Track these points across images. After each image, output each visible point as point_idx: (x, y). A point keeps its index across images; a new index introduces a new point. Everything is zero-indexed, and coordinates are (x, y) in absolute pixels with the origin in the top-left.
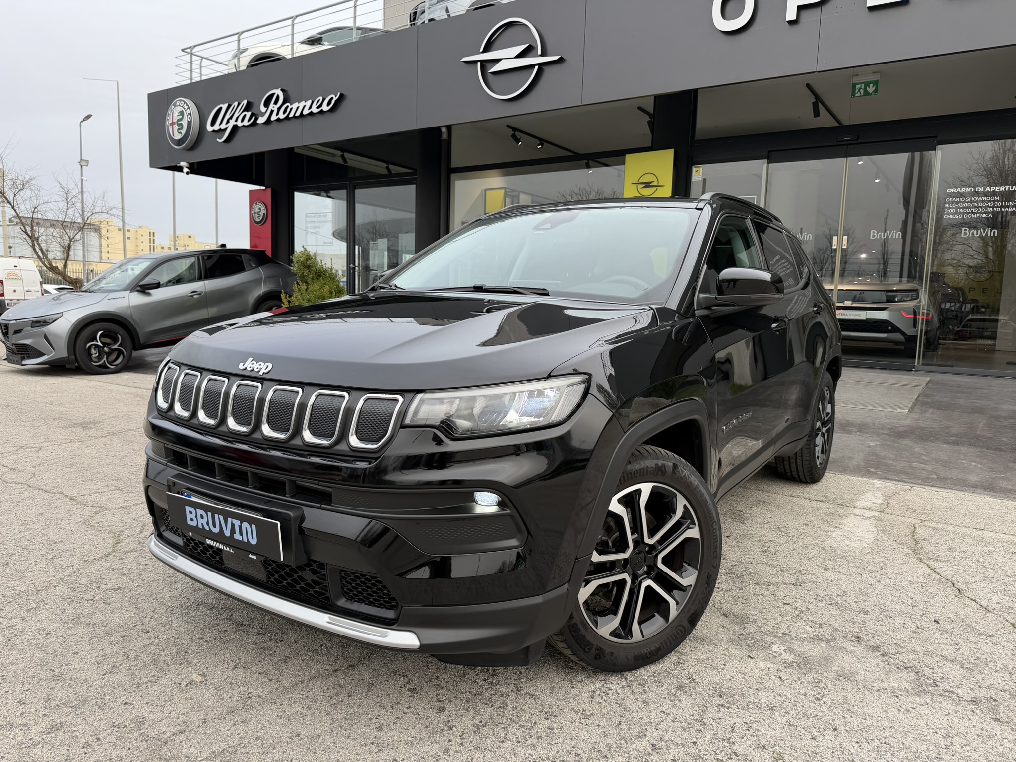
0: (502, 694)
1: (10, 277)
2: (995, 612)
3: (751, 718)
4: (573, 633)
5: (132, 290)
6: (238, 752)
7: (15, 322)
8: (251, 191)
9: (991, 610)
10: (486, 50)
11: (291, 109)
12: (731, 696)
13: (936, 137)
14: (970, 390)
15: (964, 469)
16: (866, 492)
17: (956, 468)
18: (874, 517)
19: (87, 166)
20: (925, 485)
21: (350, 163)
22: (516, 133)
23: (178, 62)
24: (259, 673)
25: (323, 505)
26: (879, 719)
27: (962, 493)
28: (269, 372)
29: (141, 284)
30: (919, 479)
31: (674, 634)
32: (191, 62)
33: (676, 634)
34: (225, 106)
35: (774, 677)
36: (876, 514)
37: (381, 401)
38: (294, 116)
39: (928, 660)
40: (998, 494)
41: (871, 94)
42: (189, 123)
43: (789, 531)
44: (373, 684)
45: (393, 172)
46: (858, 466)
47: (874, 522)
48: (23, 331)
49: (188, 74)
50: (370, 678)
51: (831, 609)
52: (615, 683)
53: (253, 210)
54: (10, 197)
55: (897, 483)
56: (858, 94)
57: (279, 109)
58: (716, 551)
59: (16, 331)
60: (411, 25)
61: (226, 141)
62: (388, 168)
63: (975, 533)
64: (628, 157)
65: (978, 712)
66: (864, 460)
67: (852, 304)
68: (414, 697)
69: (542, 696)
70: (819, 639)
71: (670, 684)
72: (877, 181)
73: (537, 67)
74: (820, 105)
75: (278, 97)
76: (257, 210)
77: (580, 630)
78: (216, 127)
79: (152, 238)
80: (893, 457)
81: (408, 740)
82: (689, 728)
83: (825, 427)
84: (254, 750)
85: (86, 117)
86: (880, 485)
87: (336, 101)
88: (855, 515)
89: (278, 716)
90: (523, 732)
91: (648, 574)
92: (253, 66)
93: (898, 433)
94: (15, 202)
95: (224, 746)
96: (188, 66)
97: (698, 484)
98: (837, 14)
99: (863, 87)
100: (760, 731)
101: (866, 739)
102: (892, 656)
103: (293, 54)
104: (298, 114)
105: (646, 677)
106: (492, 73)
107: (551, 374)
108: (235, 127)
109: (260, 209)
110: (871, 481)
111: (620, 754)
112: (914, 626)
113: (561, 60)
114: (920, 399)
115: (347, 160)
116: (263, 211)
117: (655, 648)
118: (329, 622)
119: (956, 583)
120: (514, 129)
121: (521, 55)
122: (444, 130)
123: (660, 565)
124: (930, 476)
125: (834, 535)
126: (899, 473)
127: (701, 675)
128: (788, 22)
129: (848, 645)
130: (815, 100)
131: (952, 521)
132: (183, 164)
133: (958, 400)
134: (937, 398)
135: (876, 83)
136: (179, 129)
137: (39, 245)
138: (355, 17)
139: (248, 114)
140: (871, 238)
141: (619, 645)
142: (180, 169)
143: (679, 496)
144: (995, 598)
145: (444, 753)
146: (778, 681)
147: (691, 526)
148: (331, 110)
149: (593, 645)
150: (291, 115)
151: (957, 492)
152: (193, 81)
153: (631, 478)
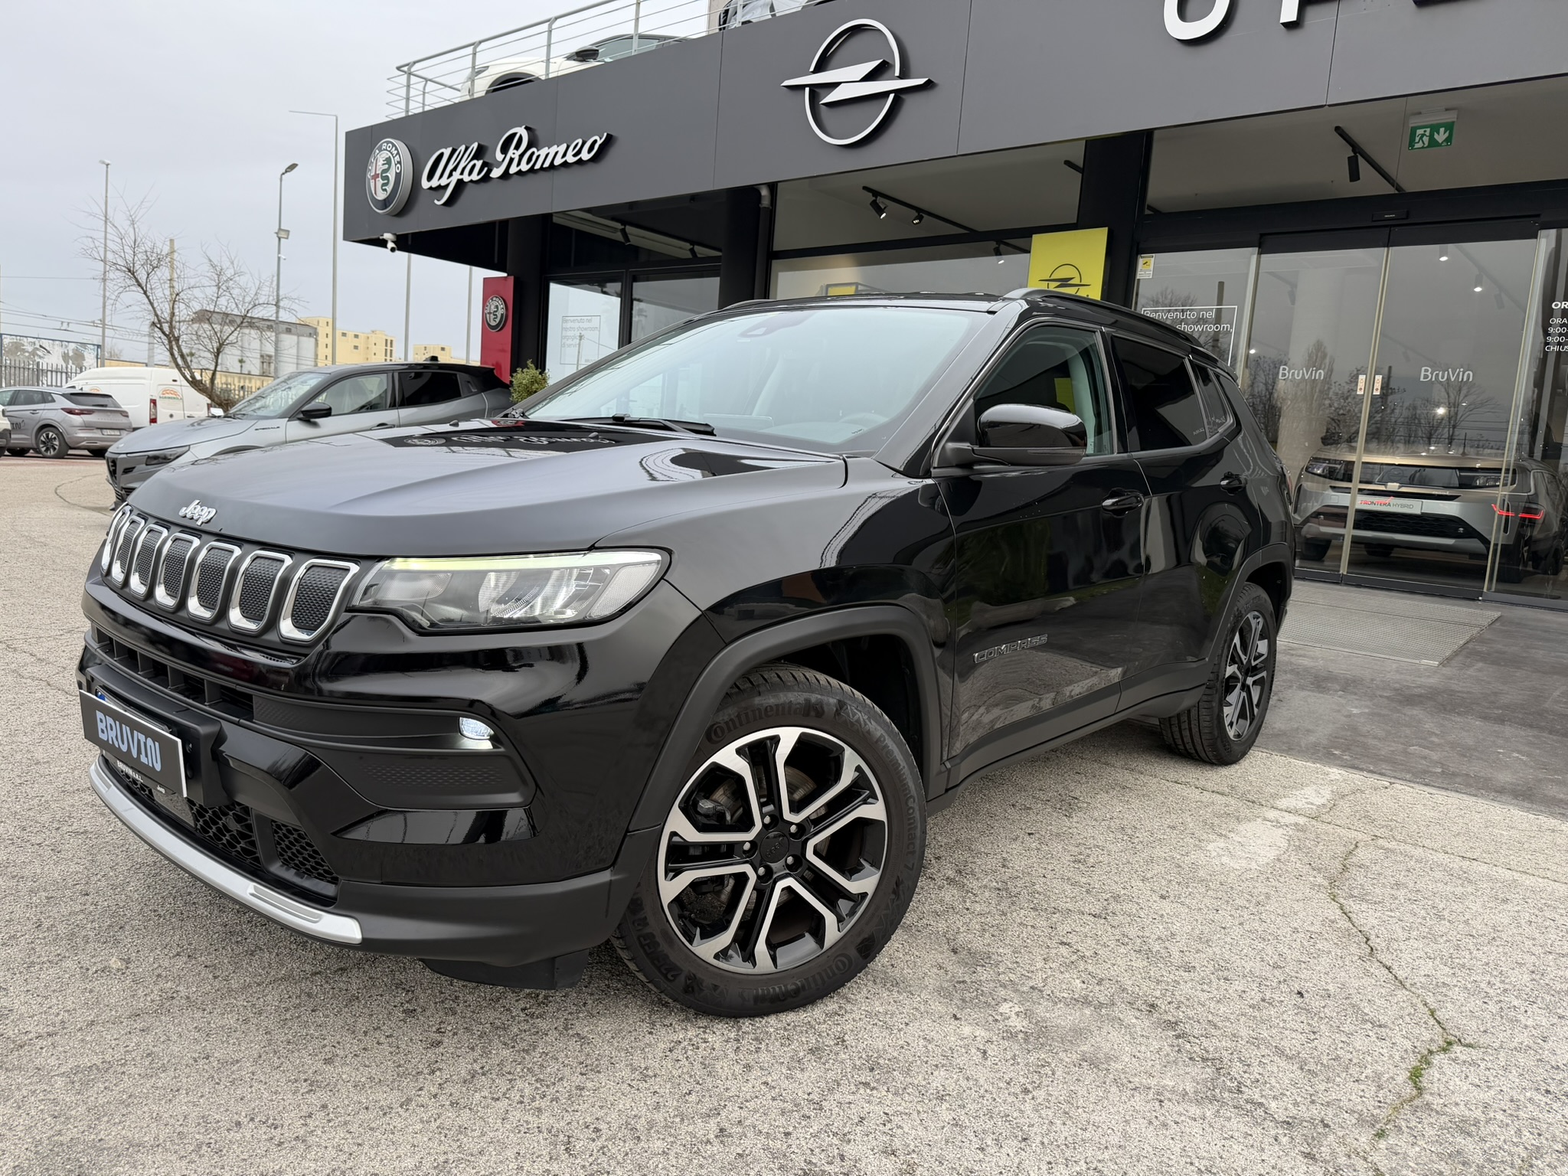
0: (538, 1032)
1: (167, 395)
2: (1413, 989)
3: (899, 1108)
4: (646, 947)
5: (291, 418)
6: (111, 1071)
7: (125, 456)
8: (486, 280)
9: (1408, 986)
10: (819, 69)
11: (538, 157)
12: (888, 1072)
13: (1538, 216)
14: (1562, 637)
15: (1495, 762)
16: (1307, 785)
17: (1482, 759)
18: (1296, 824)
19: (287, 238)
20: (1414, 782)
21: (634, 241)
22: (877, 198)
23: (390, 85)
24: (206, 966)
25: (242, 721)
26: (1110, 1131)
27: (1474, 799)
28: (209, 521)
29: (304, 409)
30: (1409, 772)
31: (830, 967)
32: (408, 86)
33: (834, 967)
34: (447, 152)
35: (974, 1051)
36: (1302, 820)
37: (328, 571)
38: (542, 168)
39: (1252, 1053)
40: (1535, 806)
41: (1439, 145)
42: (398, 175)
43: (1138, 835)
44: (357, 998)
45: (699, 256)
46: (1315, 745)
47: (1291, 833)
48: (135, 470)
49: (402, 104)
50: (359, 989)
51: (1134, 959)
52: (719, 1035)
53: (488, 308)
54: (142, 276)
55: (1369, 775)
56: (1420, 145)
57: (521, 156)
58: (913, 844)
59: (126, 469)
60: (720, 29)
61: (448, 203)
62: (692, 251)
63: (1456, 864)
64: (1037, 240)
65: (1284, 1140)
66: (1330, 735)
67: (1400, 487)
68: (406, 1023)
69: (597, 1041)
70: (1086, 1002)
71: (801, 1043)
72: (1478, 289)
73: (892, 96)
74: (1360, 159)
75: (521, 139)
76: (493, 308)
77: (659, 945)
78: (434, 183)
79: (389, 348)
80: (1381, 733)
81: (359, 1081)
82: (793, 1111)
83: (1252, 676)
84: (133, 1070)
85: (289, 168)
86: (1338, 777)
87: (600, 145)
88: (1265, 819)
89: (196, 1028)
90: (537, 1088)
91: (792, 870)
92: (495, 90)
93: (1407, 698)
94: (148, 286)
95: (96, 1060)
96: (403, 92)
97: (882, 735)
98: (1365, 12)
99: (1428, 133)
100: (902, 1128)
101: (1066, 1159)
102: (1192, 1039)
103: (547, 74)
104: (546, 165)
105: (772, 1030)
106: (826, 104)
107: (596, 545)
108: (460, 182)
109: (497, 307)
110: (1327, 769)
111: (662, 1137)
112: (1258, 998)
113: (929, 85)
114: (1470, 646)
115: (630, 237)
116: (501, 311)
117: (794, 987)
118: (252, 895)
119: (1373, 937)
120: (876, 193)
121: (870, 77)
122: (764, 192)
123: (810, 856)
124: (1430, 769)
125: (1210, 847)
126: (1381, 760)
127: (860, 1036)
128: (1284, 24)
129: (1130, 1017)
130: (1353, 154)
131: (1427, 843)
132: (387, 236)
133: (1534, 651)
134: (1499, 646)
135: (1449, 127)
136: (383, 185)
137: (179, 347)
138: (637, 20)
139: (479, 163)
140: (1422, 379)
141: (731, 974)
142: (383, 243)
143: (849, 752)
144: (1427, 967)
145: (401, 1106)
146: (977, 1057)
147: (870, 800)
148: (593, 160)
149: (682, 970)
150: (537, 166)
151: (1465, 797)
152: (410, 114)
153: (761, 718)
